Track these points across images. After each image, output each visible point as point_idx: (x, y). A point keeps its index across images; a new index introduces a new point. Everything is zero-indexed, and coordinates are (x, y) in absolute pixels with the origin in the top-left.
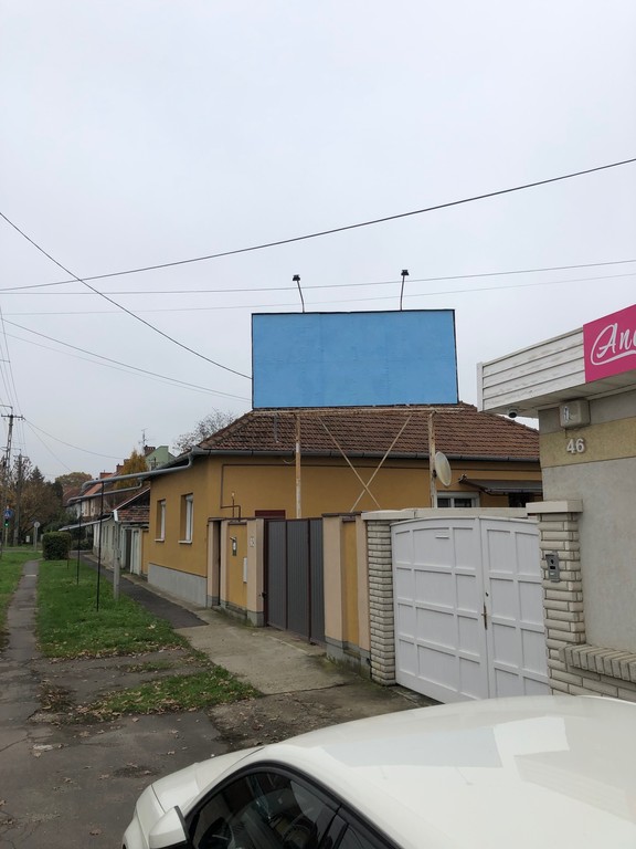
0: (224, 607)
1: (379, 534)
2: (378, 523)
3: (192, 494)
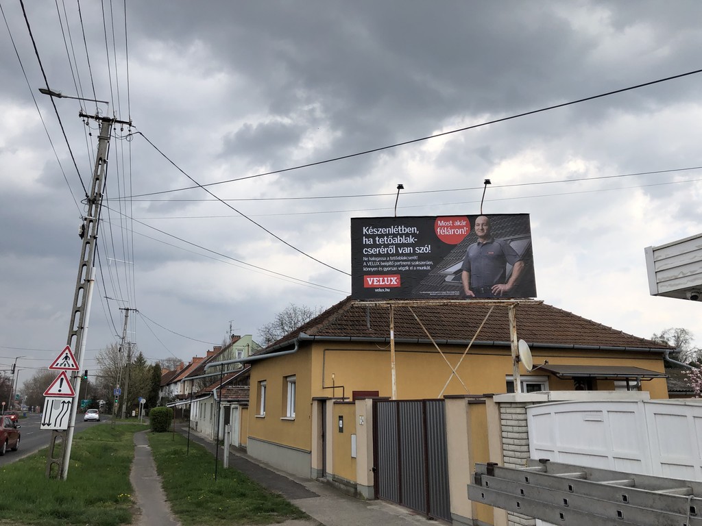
0: (331, 479)
1: (514, 417)
2: (513, 405)
3: (294, 375)
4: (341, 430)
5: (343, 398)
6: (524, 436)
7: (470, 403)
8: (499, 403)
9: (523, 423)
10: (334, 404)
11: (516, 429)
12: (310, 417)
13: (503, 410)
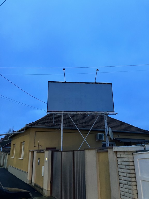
1: (127, 160)
2: (125, 153)
3: (24, 142)
4: (39, 164)
5: (41, 150)
7: (98, 152)
8: (116, 152)
9: (132, 164)
10: (37, 152)
11: (127, 167)
12: (28, 158)
13: (118, 156)
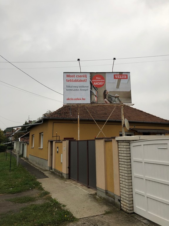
0: (54, 171)
1: (124, 147)
2: (124, 142)
3: (43, 132)
4: (58, 152)
5: (59, 140)
6: (129, 155)
7: (105, 141)
8: (118, 141)
9: (128, 150)
10: (56, 142)
11: (125, 152)
12: (48, 147)
13: (119, 144)
